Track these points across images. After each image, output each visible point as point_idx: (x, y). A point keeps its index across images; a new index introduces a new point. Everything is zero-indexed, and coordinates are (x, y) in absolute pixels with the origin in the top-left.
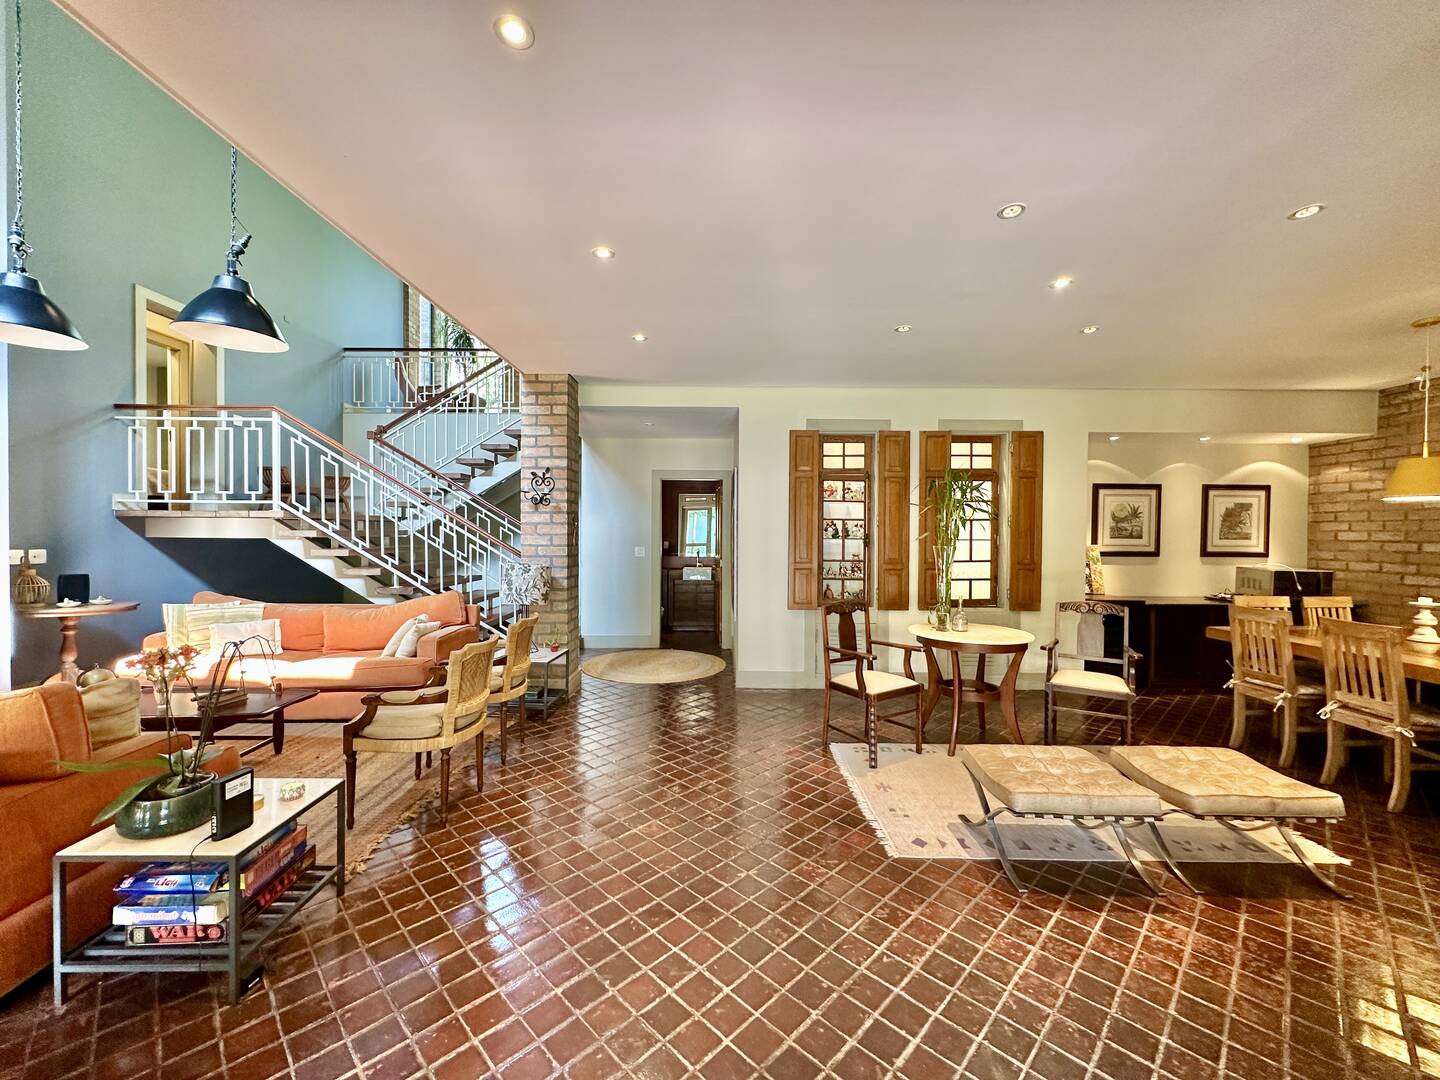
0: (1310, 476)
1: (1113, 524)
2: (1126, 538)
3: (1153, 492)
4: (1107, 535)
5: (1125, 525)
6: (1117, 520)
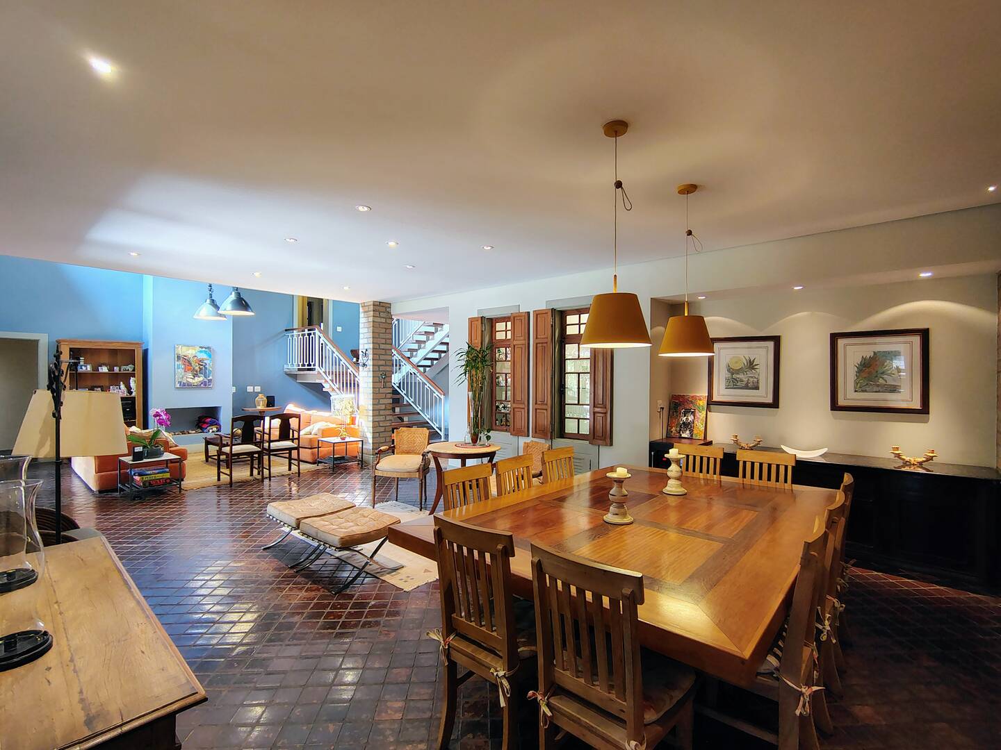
0: (998, 313)
1: (730, 375)
2: (741, 388)
3: (771, 344)
4: (723, 384)
5: (741, 376)
6: (731, 371)
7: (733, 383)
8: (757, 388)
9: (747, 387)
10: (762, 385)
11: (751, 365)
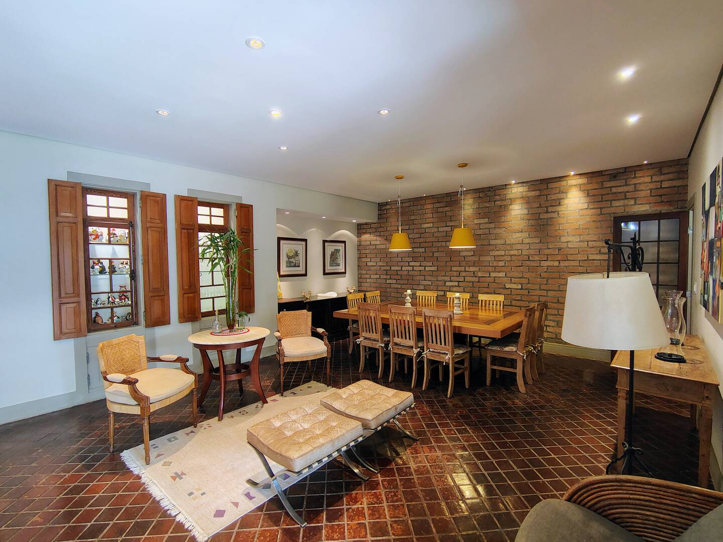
0: (358, 237)
1: (287, 259)
2: (293, 267)
3: (304, 243)
4: (285, 266)
5: (292, 260)
6: (289, 257)
7: (290, 264)
8: (299, 266)
9: (295, 266)
10: (301, 265)
11: (296, 254)
